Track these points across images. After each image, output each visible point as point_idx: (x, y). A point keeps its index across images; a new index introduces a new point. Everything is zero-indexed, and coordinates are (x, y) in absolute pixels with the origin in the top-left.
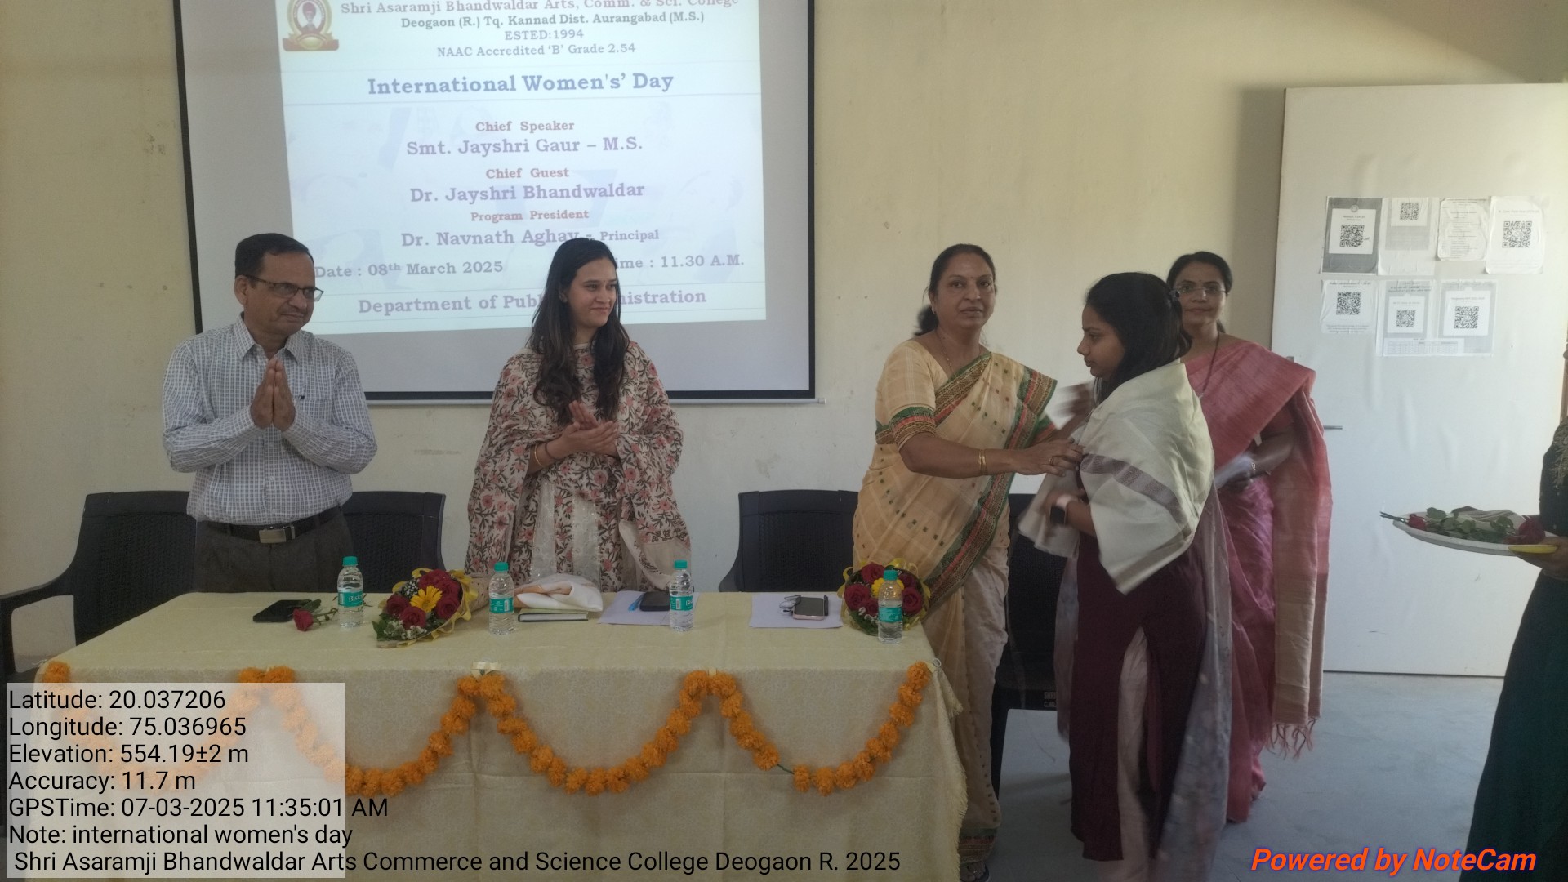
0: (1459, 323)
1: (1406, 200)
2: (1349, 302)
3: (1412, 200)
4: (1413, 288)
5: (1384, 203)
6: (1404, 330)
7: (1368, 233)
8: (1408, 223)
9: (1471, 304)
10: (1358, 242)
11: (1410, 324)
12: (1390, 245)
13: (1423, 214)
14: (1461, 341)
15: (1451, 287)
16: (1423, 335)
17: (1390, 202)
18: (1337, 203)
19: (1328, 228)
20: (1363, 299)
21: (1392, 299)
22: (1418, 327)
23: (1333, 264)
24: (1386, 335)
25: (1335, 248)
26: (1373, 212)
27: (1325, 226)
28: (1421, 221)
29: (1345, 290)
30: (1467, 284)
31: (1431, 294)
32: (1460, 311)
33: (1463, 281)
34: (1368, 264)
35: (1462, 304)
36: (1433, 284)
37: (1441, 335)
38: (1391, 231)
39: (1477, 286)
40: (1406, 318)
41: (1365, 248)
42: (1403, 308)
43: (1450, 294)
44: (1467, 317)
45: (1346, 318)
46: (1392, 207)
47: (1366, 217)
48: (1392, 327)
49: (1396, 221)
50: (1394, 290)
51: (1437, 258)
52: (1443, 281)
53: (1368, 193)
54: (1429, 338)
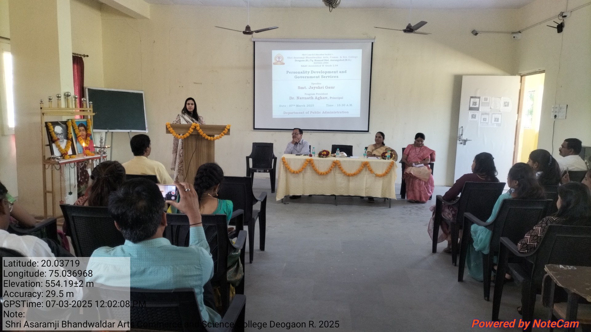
0: (495, 121)
1: (485, 97)
2: (474, 116)
3: (486, 97)
4: (486, 114)
5: (481, 98)
6: (484, 122)
7: (478, 103)
8: (485, 101)
9: (498, 117)
10: (476, 105)
11: (486, 121)
12: (482, 106)
13: (488, 100)
14: (495, 124)
15: (494, 114)
16: (488, 123)
17: (482, 98)
18: (472, 97)
19: (470, 102)
20: (476, 116)
21: (482, 116)
22: (487, 121)
23: (471, 109)
24: (481, 123)
25: (471, 106)
26: (479, 99)
27: (469, 102)
28: (488, 101)
29: (473, 114)
30: (497, 113)
31: (490, 115)
32: (495, 119)
33: (496, 113)
34: (477, 109)
35: (496, 117)
36: (490, 113)
37: (492, 123)
38: (482, 103)
39: (498, 114)
40: (485, 119)
41: (477, 106)
42: (484, 118)
43: (493, 115)
44: (497, 120)
45: (473, 119)
46: (482, 99)
47: (477, 100)
48: (482, 121)
49: (483, 101)
50: (483, 114)
51: (491, 108)
52: (492, 113)
53: (478, 96)
54: (489, 123)
